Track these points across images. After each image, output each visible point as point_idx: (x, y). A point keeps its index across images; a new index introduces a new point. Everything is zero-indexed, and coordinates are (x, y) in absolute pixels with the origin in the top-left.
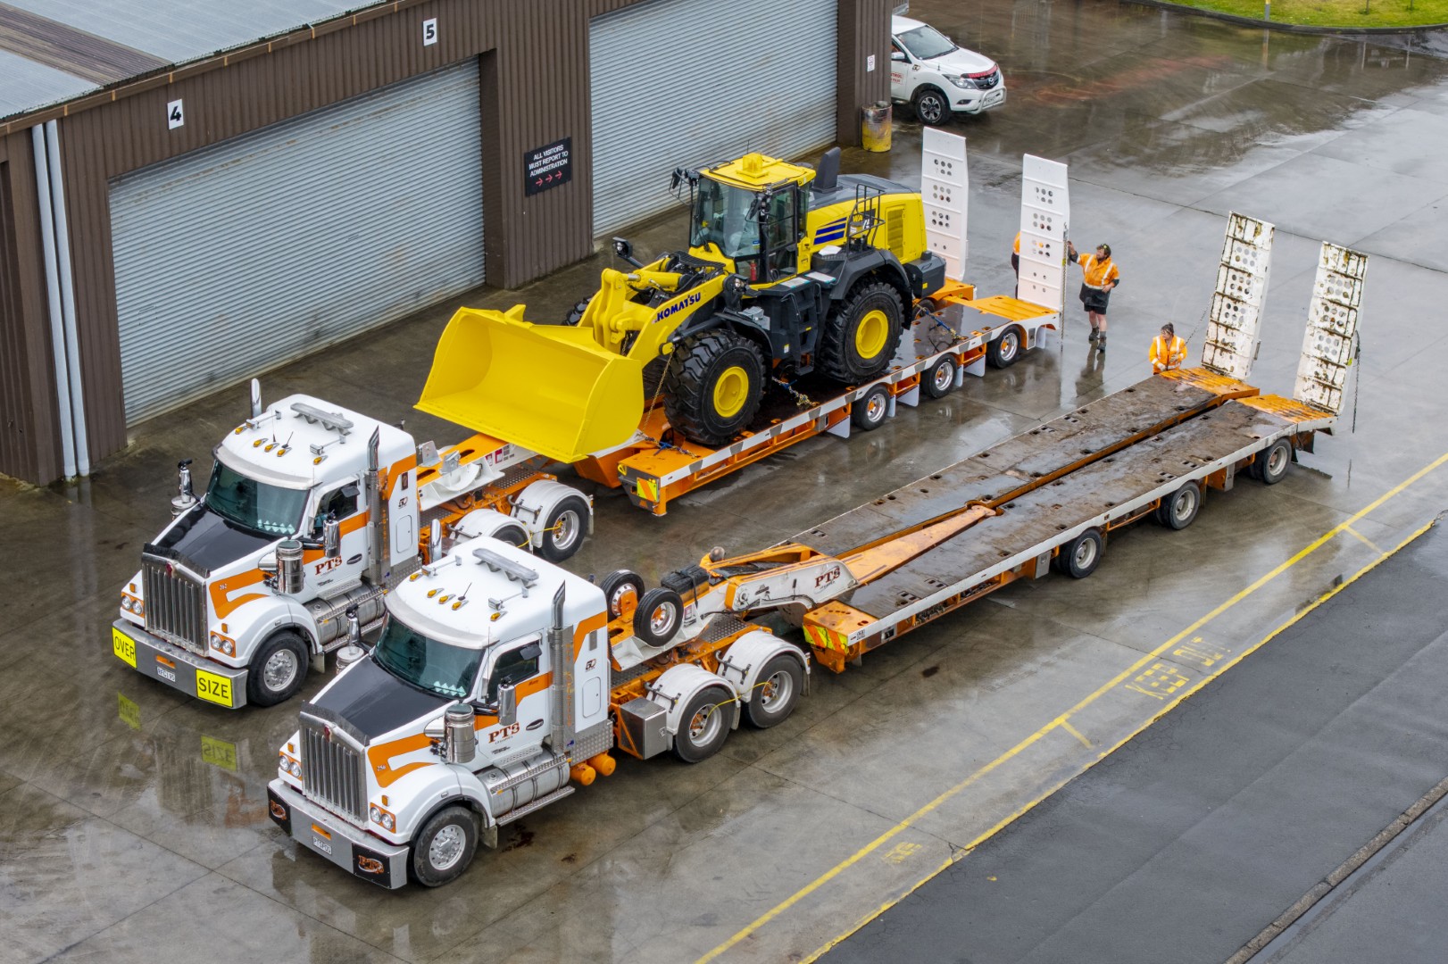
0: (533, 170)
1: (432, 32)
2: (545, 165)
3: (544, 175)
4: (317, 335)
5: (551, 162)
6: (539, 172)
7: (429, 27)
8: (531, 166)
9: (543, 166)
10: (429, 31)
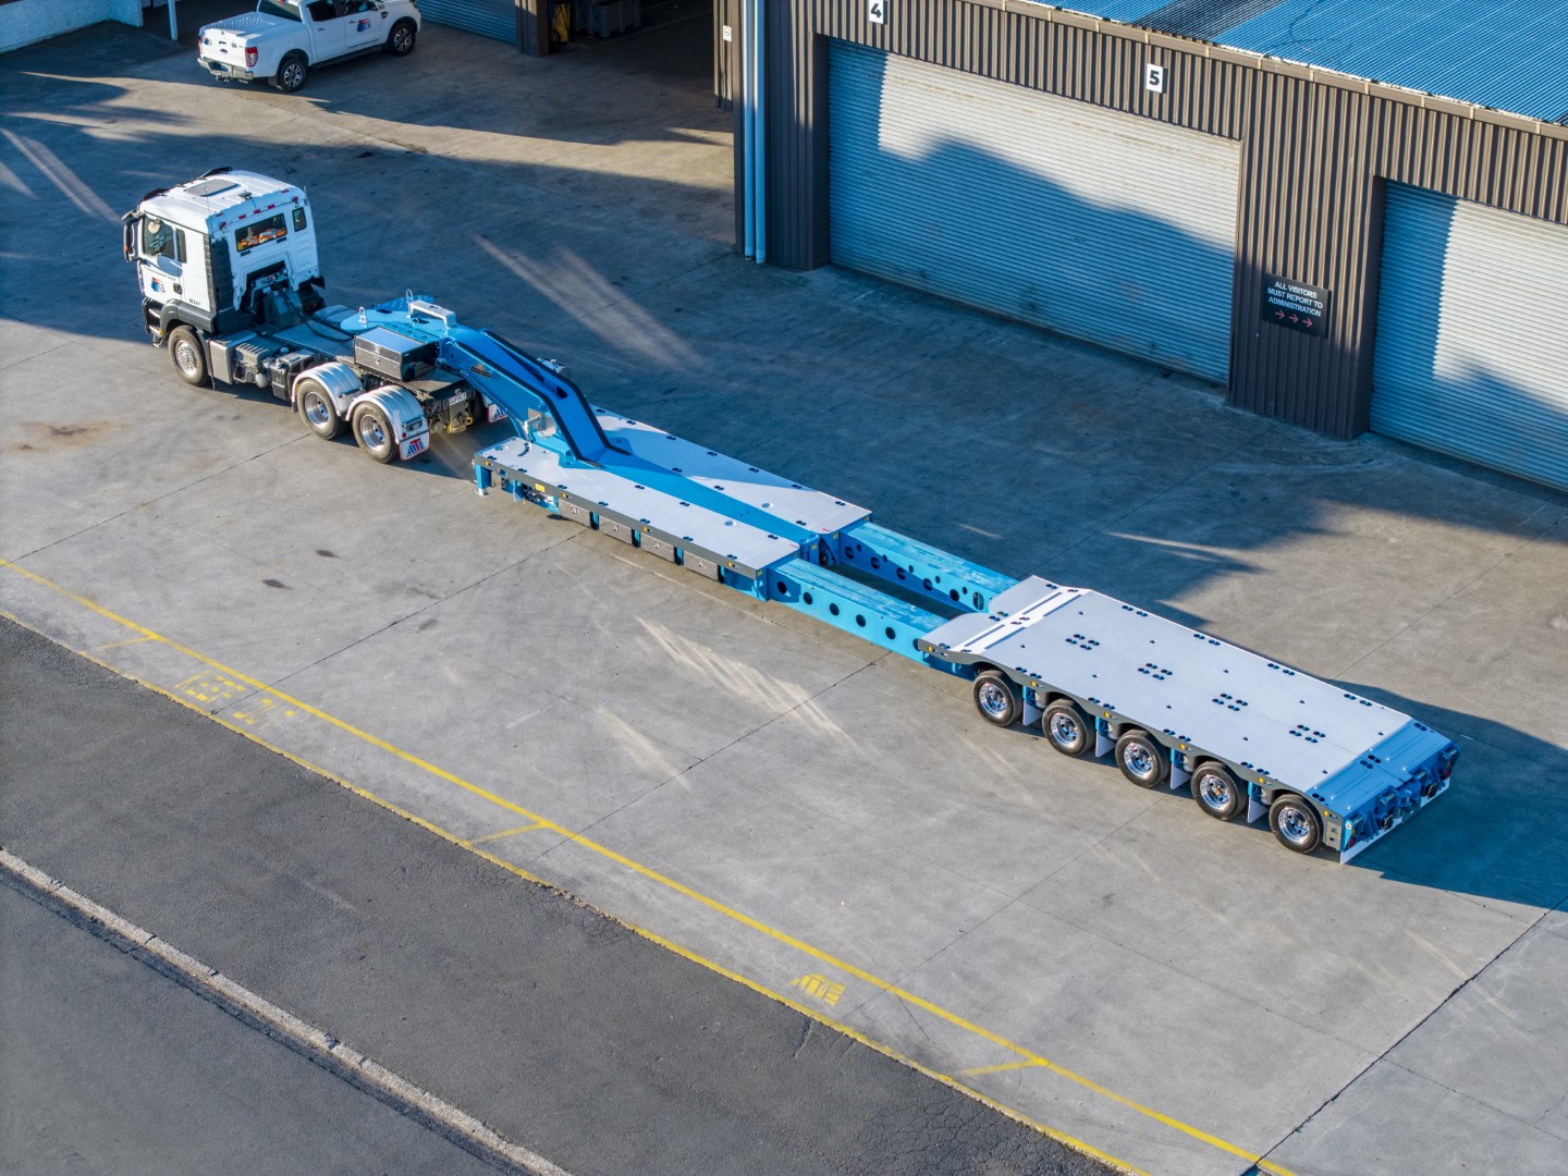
0: (1273, 296)
1: (1156, 79)
2: (1288, 300)
3: (1289, 312)
4: (1033, 307)
5: (1298, 302)
6: (1281, 303)
7: (1153, 72)
8: (1271, 291)
9: (1285, 299)
10: (1152, 77)
